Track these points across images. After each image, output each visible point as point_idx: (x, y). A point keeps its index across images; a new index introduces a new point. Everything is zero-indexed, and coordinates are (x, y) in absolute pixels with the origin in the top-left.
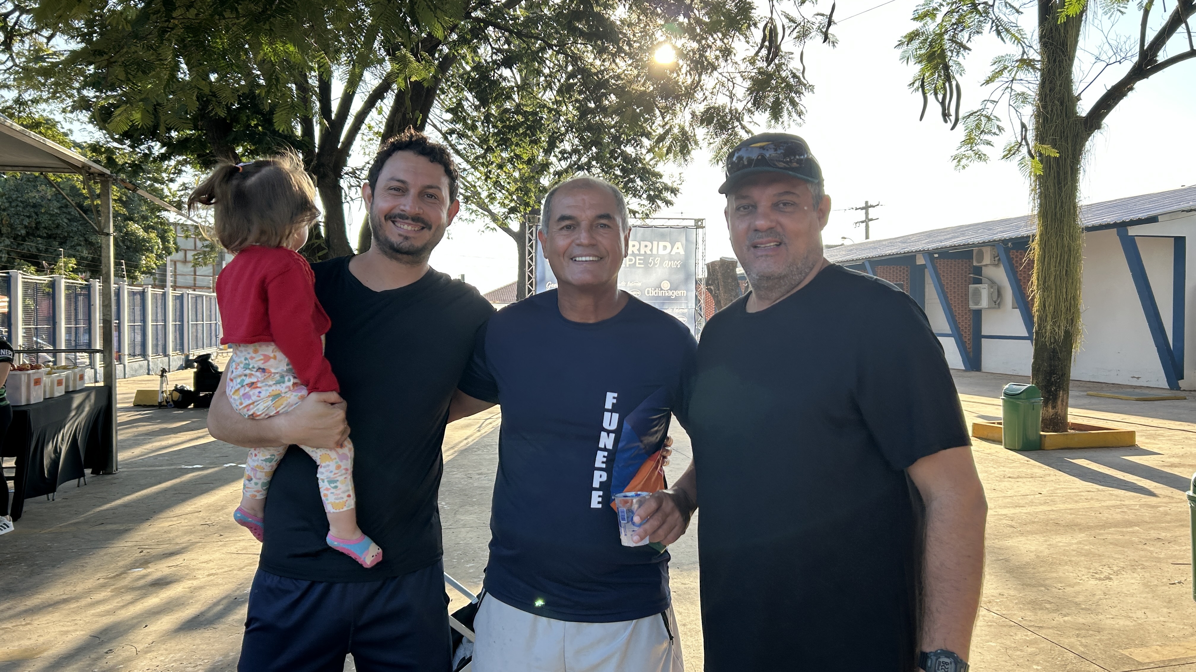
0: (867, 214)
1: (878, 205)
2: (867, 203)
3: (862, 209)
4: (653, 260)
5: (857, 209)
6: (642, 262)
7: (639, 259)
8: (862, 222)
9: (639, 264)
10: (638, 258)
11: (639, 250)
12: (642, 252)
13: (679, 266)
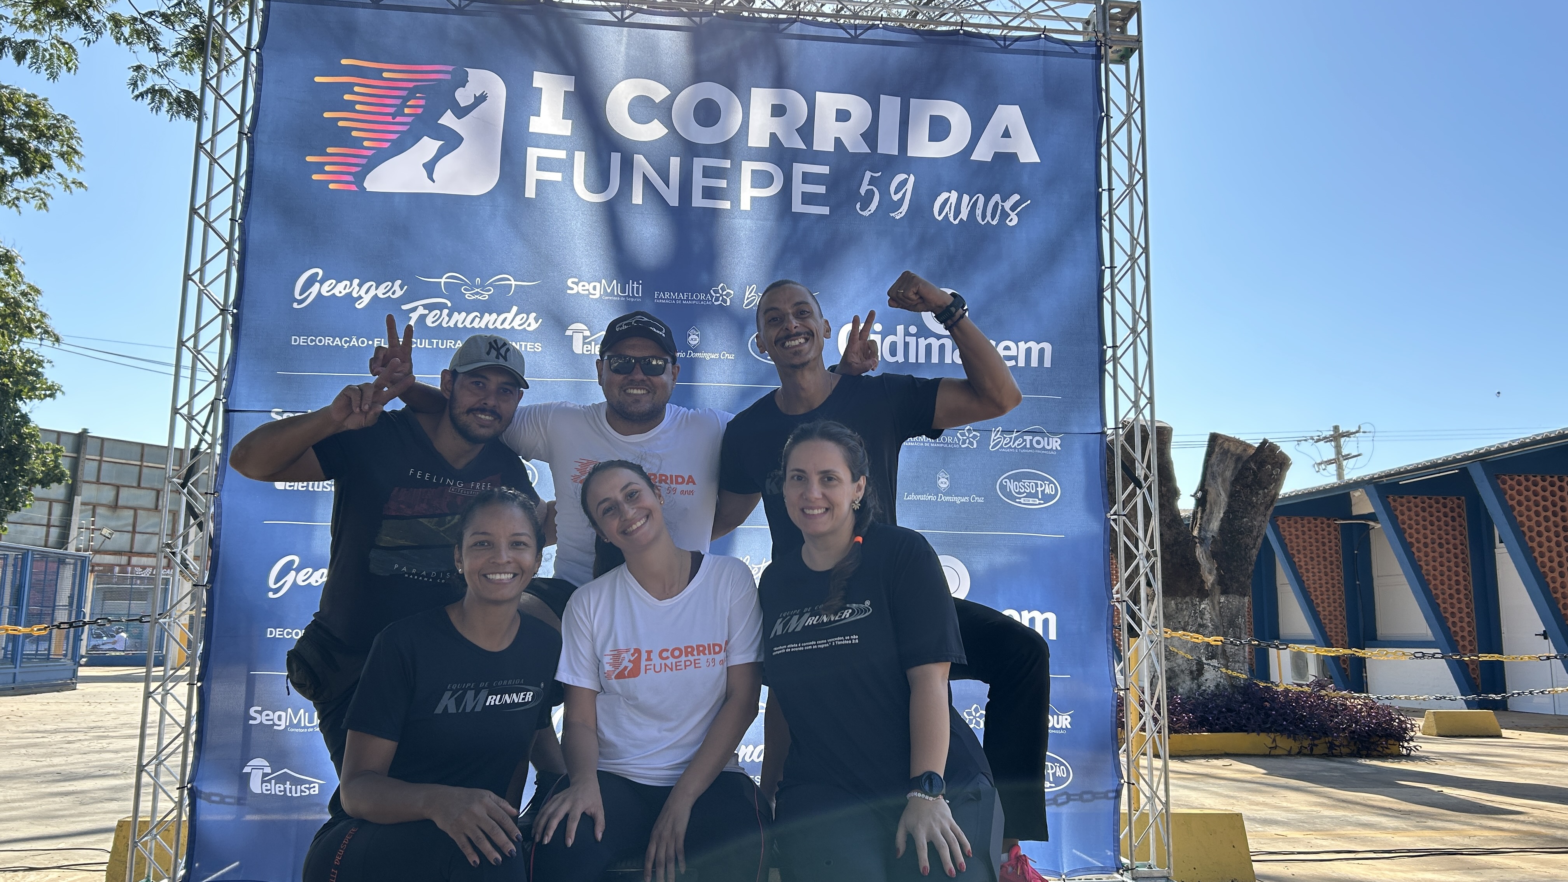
0: (1338, 448)
1: (1357, 432)
2: (1336, 428)
3: (1326, 439)
4: (881, 184)
5: (1318, 441)
6: (821, 189)
7: (807, 178)
8: (1329, 462)
9: (808, 199)
10: (799, 169)
11: (806, 131)
12: (823, 143)
13: (1013, 220)
